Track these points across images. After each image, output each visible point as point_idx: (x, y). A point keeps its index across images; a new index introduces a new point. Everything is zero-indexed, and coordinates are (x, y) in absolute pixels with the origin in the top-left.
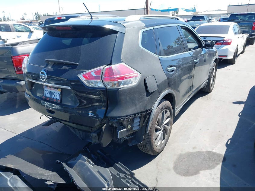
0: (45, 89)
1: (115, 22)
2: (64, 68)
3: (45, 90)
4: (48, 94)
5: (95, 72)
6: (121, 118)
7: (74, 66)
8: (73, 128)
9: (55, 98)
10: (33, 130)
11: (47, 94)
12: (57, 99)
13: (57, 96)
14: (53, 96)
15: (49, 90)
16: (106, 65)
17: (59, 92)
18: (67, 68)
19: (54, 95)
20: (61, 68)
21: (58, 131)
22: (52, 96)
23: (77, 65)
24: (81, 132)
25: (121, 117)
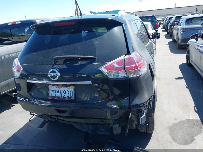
0: (50, 88)
1: (114, 16)
2: (80, 63)
3: (51, 90)
4: (56, 94)
5: (117, 64)
6: (143, 105)
7: (93, 60)
8: (81, 124)
9: (66, 96)
10: (17, 135)
11: (54, 93)
12: (70, 96)
13: (68, 94)
14: (63, 95)
15: (56, 89)
16: (125, 55)
17: (72, 89)
18: (84, 63)
19: (65, 93)
20: (77, 63)
21: (46, 130)
22: (61, 95)
23: (95, 58)
24: (90, 127)
25: (143, 103)
